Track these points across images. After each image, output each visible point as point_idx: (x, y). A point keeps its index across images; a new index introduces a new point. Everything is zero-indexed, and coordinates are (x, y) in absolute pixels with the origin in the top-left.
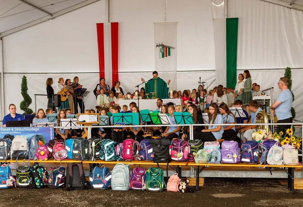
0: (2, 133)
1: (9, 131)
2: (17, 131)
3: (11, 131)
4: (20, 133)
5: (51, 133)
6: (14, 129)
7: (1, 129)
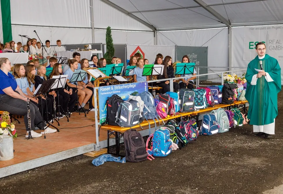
0: (102, 94)
1: (109, 91)
2: (116, 90)
3: (111, 91)
4: (120, 92)
5: (146, 88)
6: (114, 88)
7: (101, 89)
